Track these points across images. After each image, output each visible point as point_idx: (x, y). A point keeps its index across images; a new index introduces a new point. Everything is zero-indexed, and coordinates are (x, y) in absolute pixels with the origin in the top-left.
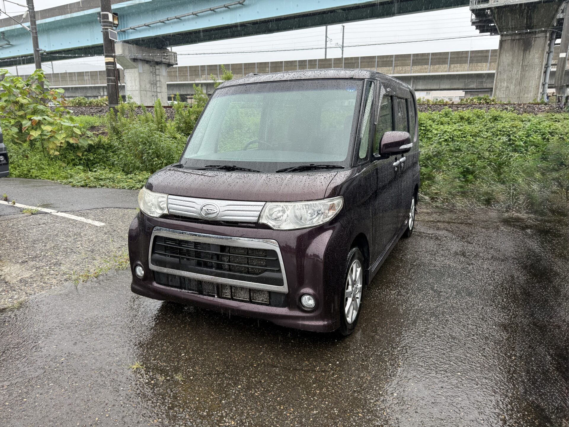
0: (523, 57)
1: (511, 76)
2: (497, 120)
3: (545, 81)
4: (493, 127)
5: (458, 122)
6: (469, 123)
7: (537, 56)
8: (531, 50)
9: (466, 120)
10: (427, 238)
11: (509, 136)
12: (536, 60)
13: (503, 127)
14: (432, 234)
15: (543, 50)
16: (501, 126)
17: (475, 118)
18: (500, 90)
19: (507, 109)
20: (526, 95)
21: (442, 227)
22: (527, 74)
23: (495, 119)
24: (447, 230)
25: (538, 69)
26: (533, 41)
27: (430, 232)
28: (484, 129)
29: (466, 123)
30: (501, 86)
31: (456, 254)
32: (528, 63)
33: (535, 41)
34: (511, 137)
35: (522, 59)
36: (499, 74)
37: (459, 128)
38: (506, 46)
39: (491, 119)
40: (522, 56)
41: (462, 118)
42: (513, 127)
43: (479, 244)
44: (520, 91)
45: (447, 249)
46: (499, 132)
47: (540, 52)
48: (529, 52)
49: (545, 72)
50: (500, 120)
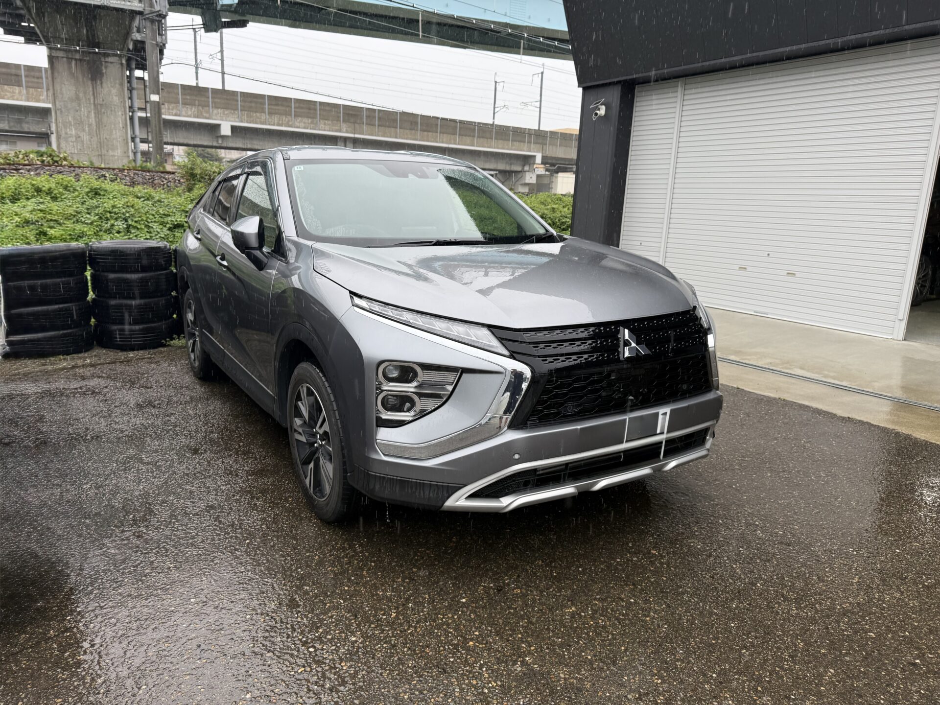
0: (93, 91)
1: (81, 118)
2: (100, 195)
3: (134, 133)
4: (97, 207)
5: (33, 196)
6: (55, 199)
7: (114, 91)
8: (103, 81)
9: (47, 193)
10: (78, 395)
11: (126, 220)
12: (115, 98)
13: (114, 207)
14: (81, 388)
15: (122, 84)
16: (110, 205)
17: (61, 190)
18: (66, 140)
19: (104, 176)
20: (111, 153)
21: (88, 374)
22: (105, 119)
23: (96, 193)
24: (99, 377)
25: (120, 113)
26: (103, 68)
27: (74, 385)
28: (83, 209)
29: (48, 198)
30: (66, 133)
31: (139, 406)
32: (103, 100)
33: (106, 67)
34: (130, 222)
35: (91, 93)
36: (58, 112)
37: (39, 208)
38: (61, 66)
39: (89, 192)
40: (91, 89)
41: (38, 190)
42: (128, 206)
43: (161, 386)
44: (101, 145)
45: (122, 404)
46: (108, 215)
47: (117, 86)
48: (102, 83)
49: (132, 118)
50: (104, 195)
